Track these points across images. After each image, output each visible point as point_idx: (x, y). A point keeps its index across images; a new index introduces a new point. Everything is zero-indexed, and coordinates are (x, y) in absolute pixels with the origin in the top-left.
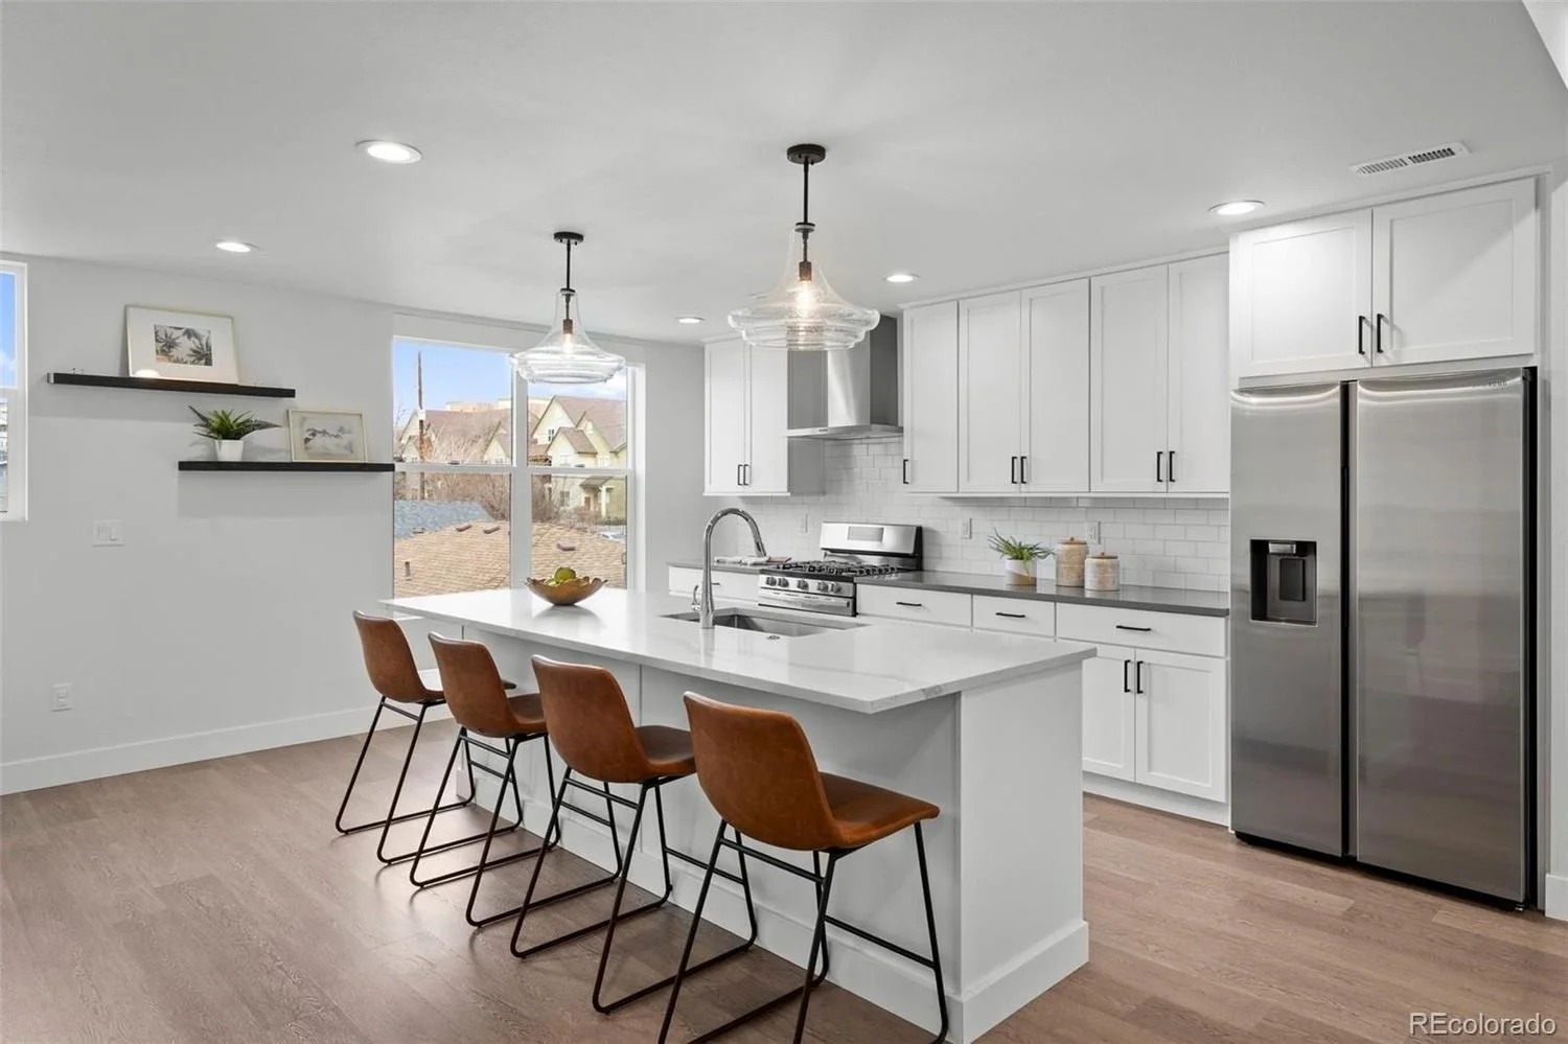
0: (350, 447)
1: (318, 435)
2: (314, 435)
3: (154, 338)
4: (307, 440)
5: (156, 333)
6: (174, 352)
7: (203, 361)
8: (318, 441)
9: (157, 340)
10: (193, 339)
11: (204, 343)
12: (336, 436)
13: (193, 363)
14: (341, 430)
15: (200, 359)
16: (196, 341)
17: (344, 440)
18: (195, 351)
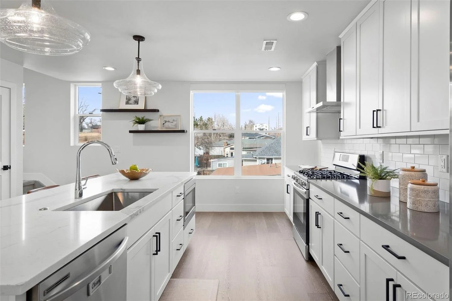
0: (176, 125)
1: (167, 122)
2: (166, 122)
3: (126, 98)
4: (164, 124)
5: (127, 97)
6: (130, 102)
7: (136, 104)
8: (167, 124)
9: (126, 99)
10: (135, 98)
11: (137, 98)
12: (172, 122)
13: (134, 104)
14: (174, 120)
15: (136, 103)
16: (136, 98)
17: (173, 124)
18: (135, 101)
